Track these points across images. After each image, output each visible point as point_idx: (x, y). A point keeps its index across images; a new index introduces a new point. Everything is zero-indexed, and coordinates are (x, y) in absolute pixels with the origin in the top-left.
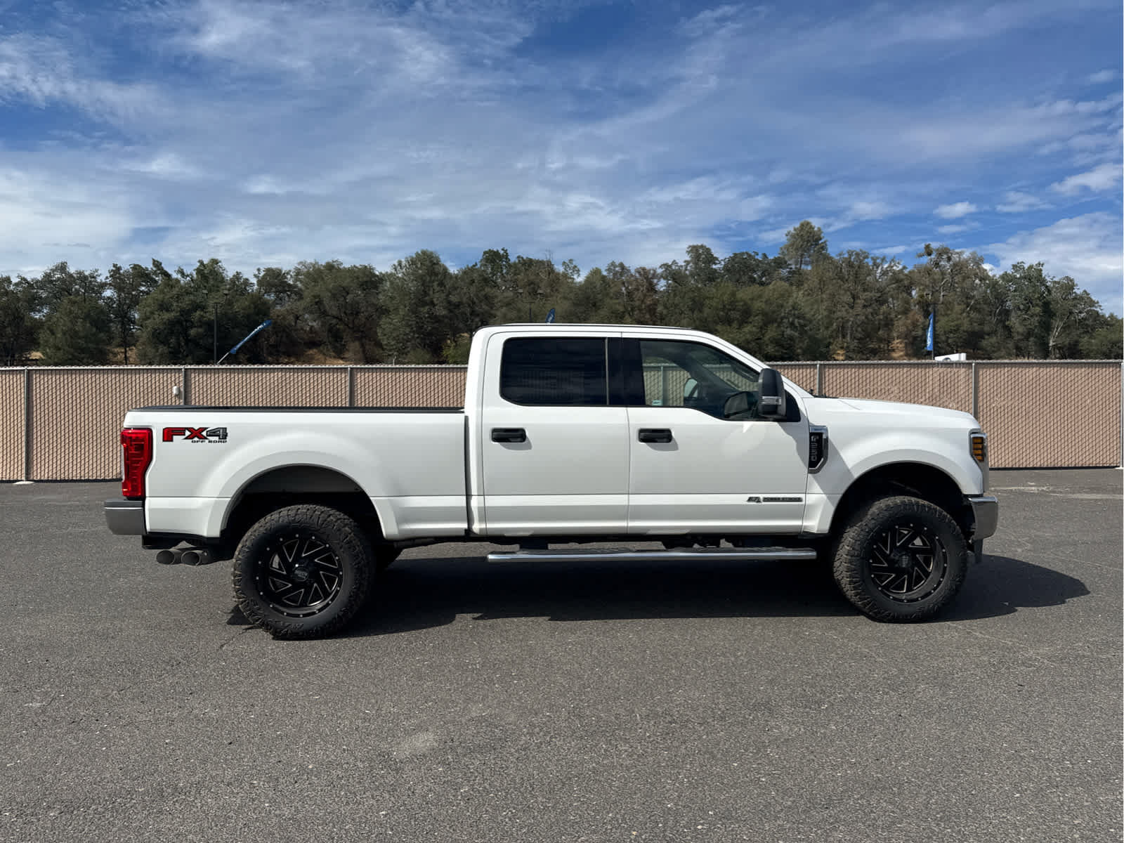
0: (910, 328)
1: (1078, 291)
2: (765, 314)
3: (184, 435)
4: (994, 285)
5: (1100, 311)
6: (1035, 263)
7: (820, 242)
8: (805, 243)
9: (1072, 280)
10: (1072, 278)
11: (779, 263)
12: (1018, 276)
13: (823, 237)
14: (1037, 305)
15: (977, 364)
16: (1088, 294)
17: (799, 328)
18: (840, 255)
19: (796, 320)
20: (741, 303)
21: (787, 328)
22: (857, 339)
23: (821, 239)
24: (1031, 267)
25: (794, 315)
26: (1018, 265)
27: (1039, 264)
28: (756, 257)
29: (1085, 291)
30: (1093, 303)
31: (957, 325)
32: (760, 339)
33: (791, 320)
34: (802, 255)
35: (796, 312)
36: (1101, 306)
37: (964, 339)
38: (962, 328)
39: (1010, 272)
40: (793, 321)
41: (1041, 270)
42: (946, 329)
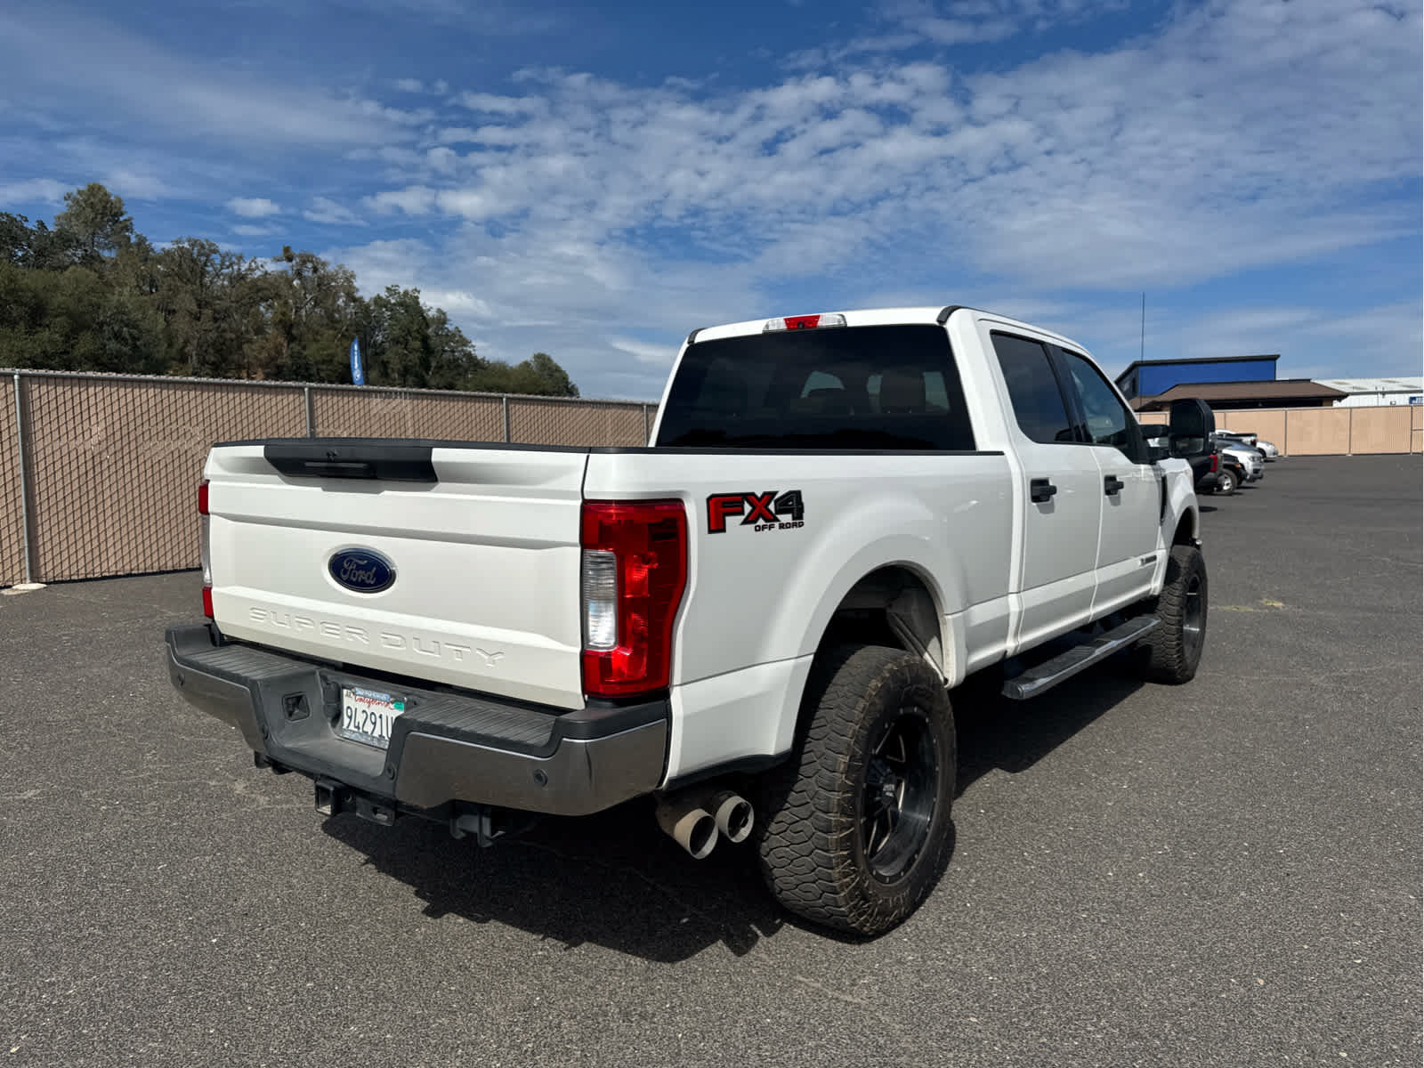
0: (273, 353)
1: (450, 327)
2: (70, 315)
3: (742, 513)
4: (363, 308)
5: (473, 352)
6: (410, 288)
7: (121, 219)
8: (99, 216)
9: (444, 314)
10: (445, 311)
11: (65, 239)
12: (393, 301)
13: (126, 212)
14: (416, 338)
15: (508, 398)
16: (460, 331)
17: (130, 341)
18: (177, 242)
19: (125, 329)
20: (30, 294)
21: (110, 339)
22: (210, 364)
23: (122, 214)
24: (406, 293)
25: (122, 321)
26: (393, 288)
27: (416, 290)
28: (25, 225)
29: (457, 328)
30: (465, 342)
31: (328, 355)
32: (68, 353)
33: (116, 328)
34: (94, 234)
35: (125, 317)
36: (474, 347)
37: (340, 373)
38: (336, 359)
39: (384, 294)
40: (120, 331)
41: (417, 298)
42: (318, 358)
